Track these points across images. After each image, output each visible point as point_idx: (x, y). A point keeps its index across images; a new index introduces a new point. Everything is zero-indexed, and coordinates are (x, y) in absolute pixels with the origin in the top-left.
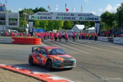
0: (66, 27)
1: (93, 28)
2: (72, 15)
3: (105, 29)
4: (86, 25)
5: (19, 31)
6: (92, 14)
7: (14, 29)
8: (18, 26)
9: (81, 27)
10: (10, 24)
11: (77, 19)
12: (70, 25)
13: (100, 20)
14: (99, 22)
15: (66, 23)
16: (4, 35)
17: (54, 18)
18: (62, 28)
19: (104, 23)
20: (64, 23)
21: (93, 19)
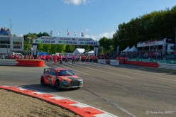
0: (68, 50)
1: (92, 52)
2: (74, 39)
3: (102, 53)
4: (86, 49)
5: (23, 54)
6: (91, 39)
7: (18, 52)
8: (22, 49)
9: (81, 51)
10: (14, 47)
11: (78, 43)
12: (72, 48)
13: (98, 44)
14: (97, 46)
15: (67, 46)
16: (9, 57)
17: (57, 43)
18: (65, 51)
19: (102, 48)
20: (66, 47)
21: (92, 43)
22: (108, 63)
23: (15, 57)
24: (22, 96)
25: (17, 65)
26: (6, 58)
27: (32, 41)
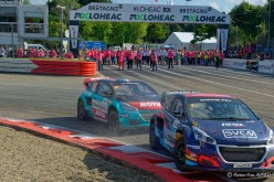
0: (153, 37)
1: (213, 40)
2: (167, 9)
3: (239, 43)
4: (197, 33)
5: (48, 46)
6: (210, 8)
7: (36, 41)
8: (45, 35)
9: (186, 37)
10: (28, 31)
11: (178, 19)
12: (161, 32)
13: (228, 21)
14: (226, 26)
15: (151, 28)
16: (14, 54)
17: (125, 18)
18: (144, 39)
19: (237, 29)
20: (149, 29)
22: (253, 68)
23: (30, 54)
24: (48, 142)
25: (35, 73)
26: (10, 55)
27: (66, 15)
